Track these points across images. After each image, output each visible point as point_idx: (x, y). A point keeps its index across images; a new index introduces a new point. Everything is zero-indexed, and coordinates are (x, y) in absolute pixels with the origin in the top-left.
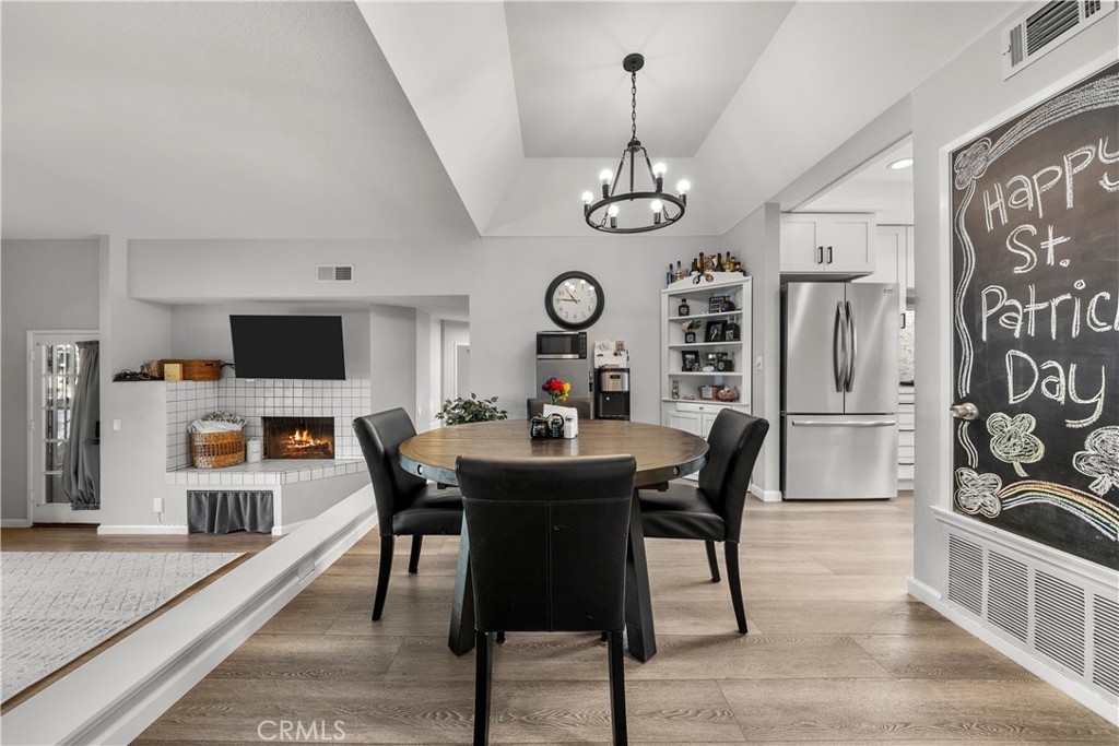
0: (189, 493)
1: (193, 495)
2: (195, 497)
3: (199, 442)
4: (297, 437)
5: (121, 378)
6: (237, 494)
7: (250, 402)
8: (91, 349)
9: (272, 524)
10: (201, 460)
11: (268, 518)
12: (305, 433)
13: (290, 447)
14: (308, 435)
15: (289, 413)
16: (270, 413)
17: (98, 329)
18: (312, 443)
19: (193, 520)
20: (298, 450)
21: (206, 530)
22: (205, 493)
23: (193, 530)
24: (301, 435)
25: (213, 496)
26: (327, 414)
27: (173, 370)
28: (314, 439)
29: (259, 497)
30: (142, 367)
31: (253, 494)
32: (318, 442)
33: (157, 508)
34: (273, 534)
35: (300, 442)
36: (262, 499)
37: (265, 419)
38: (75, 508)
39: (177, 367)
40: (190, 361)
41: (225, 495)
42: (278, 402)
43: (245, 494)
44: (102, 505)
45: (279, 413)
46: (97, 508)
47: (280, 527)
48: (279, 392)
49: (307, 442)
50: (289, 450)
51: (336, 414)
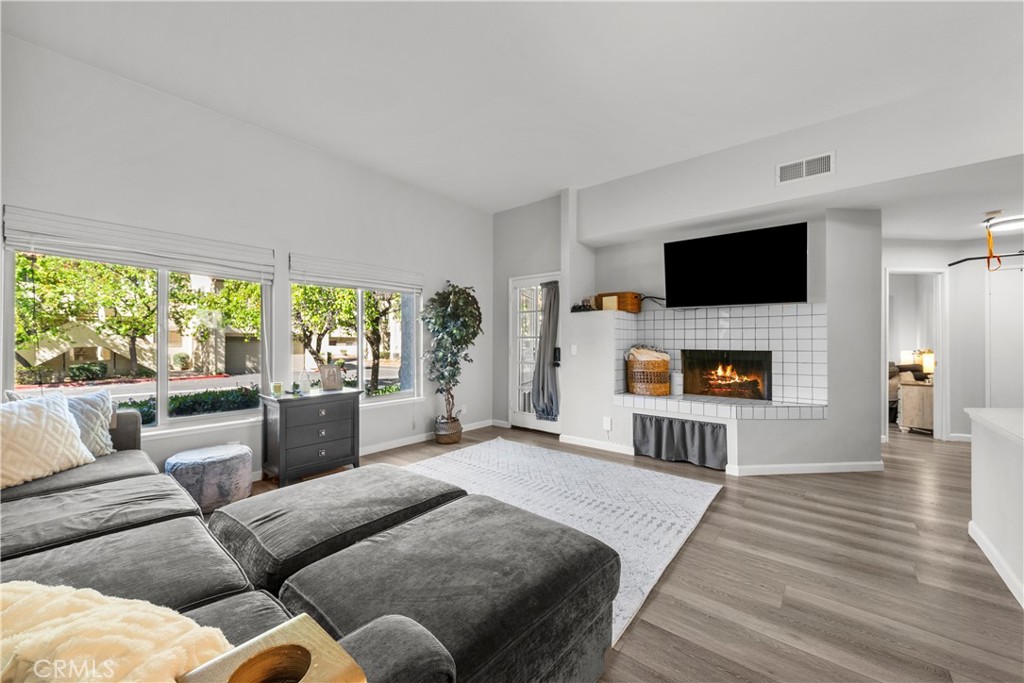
0: (635, 416)
1: (639, 419)
2: (641, 421)
3: (637, 369)
4: (720, 372)
5: (575, 309)
6: (683, 423)
7: (669, 334)
8: (552, 288)
9: (724, 461)
10: (639, 387)
11: (720, 454)
12: (729, 368)
13: (712, 382)
14: (732, 370)
15: (713, 346)
16: (690, 346)
17: (559, 270)
18: (737, 379)
19: (637, 443)
20: (720, 386)
21: (652, 453)
22: (651, 418)
23: (638, 453)
24: (725, 370)
25: (659, 421)
26: (762, 347)
27: (610, 302)
28: (739, 375)
29: (708, 431)
30: (583, 302)
31: (702, 426)
32: (745, 378)
33: (607, 426)
34: (727, 472)
35: (724, 378)
36: (713, 432)
37: (684, 352)
38: (540, 418)
39: (615, 299)
40: (624, 293)
41: (671, 422)
42: (701, 334)
43: (693, 424)
44: (559, 417)
45: (701, 346)
46: (554, 420)
47: (737, 467)
48: (701, 324)
49: (731, 378)
50: (711, 385)
51: (774, 347)
